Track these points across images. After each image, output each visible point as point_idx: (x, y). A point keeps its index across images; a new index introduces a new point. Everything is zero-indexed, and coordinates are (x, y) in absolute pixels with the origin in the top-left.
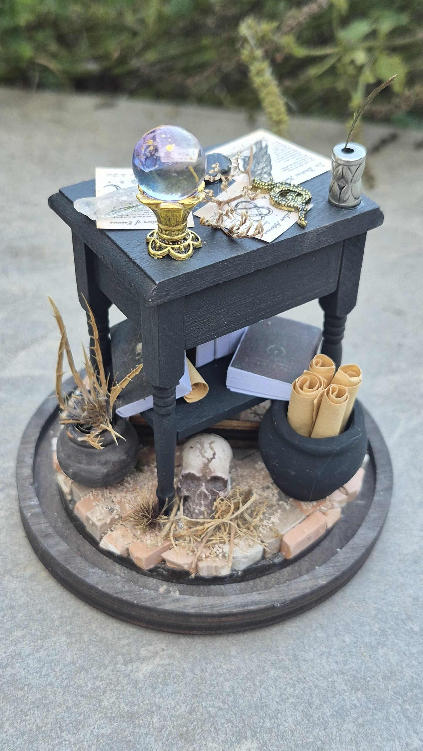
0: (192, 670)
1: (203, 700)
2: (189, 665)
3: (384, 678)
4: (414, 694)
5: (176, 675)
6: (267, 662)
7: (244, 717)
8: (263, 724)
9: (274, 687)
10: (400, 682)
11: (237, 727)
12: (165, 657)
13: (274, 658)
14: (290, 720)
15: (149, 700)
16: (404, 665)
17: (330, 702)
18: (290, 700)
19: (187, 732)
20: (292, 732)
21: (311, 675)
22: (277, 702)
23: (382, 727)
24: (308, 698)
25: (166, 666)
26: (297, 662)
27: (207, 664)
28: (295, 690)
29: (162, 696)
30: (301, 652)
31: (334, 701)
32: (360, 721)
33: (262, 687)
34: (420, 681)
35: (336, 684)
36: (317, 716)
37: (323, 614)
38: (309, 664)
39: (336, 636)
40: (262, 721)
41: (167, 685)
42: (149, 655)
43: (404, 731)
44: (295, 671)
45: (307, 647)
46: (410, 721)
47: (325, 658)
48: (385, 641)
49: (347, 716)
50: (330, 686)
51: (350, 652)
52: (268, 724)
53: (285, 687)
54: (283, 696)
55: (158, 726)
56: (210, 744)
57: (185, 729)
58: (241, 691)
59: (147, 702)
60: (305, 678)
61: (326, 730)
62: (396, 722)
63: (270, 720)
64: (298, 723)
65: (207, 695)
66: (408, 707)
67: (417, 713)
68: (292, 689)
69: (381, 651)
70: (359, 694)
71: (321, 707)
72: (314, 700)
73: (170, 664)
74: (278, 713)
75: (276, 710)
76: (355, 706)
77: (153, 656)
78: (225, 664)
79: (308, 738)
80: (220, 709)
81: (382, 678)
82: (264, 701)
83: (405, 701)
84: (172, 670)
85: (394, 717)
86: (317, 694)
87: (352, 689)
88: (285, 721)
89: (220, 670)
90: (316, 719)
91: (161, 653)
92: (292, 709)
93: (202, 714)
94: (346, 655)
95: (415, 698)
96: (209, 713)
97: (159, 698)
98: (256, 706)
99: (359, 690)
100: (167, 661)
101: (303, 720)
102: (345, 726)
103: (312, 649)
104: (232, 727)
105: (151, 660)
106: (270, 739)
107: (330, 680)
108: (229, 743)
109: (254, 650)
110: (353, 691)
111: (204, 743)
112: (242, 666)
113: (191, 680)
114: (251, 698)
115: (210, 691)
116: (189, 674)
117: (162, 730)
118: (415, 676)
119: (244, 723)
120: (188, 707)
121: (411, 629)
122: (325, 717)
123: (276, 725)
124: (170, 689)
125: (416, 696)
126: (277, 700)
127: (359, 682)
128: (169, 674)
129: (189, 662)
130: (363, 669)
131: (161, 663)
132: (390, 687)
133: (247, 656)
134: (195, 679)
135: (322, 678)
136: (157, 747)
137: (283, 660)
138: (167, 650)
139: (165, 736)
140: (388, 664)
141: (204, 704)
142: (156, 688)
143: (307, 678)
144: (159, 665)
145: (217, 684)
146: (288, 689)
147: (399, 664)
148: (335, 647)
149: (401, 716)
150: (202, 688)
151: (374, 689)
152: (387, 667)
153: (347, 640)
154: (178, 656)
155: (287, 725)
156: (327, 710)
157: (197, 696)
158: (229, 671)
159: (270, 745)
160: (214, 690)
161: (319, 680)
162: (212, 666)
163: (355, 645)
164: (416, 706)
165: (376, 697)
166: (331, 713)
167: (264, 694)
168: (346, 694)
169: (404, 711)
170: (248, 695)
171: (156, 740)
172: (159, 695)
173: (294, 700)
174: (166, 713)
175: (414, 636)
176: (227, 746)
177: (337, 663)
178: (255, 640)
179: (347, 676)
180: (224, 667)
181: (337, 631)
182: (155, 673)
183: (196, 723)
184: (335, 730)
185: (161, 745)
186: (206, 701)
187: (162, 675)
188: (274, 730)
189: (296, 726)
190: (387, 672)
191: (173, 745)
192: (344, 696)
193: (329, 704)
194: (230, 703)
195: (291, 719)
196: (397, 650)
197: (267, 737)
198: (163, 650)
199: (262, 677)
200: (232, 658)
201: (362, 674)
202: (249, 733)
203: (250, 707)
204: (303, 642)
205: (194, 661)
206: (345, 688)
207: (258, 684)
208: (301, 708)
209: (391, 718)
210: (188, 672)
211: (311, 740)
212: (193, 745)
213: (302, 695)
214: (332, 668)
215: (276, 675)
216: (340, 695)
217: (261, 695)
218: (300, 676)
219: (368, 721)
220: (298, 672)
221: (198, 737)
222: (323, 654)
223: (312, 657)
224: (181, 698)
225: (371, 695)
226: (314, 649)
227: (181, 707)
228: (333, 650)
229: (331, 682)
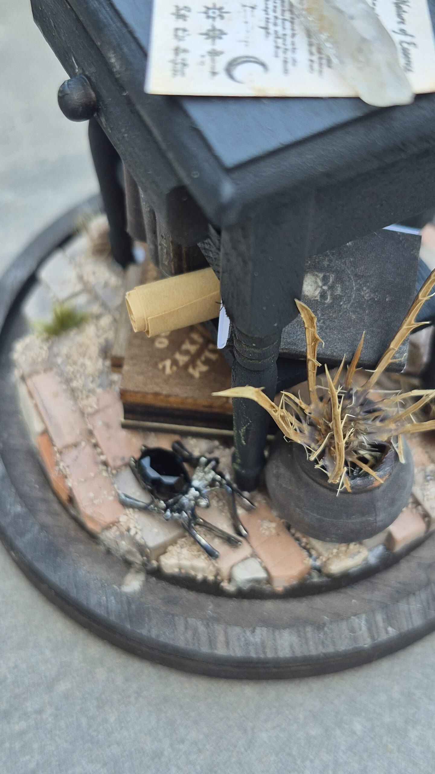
39: (340, 727)
45: (299, 762)
48: (415, 713)
51: (366, 750)
69: (413, 734)
103: (308, 763)
148: (343, 748)
153: (358, 727)
163: (372, 734)
181: (340, 717)
204: (290, 755)
226: (312, 761)
228: (340, 754)
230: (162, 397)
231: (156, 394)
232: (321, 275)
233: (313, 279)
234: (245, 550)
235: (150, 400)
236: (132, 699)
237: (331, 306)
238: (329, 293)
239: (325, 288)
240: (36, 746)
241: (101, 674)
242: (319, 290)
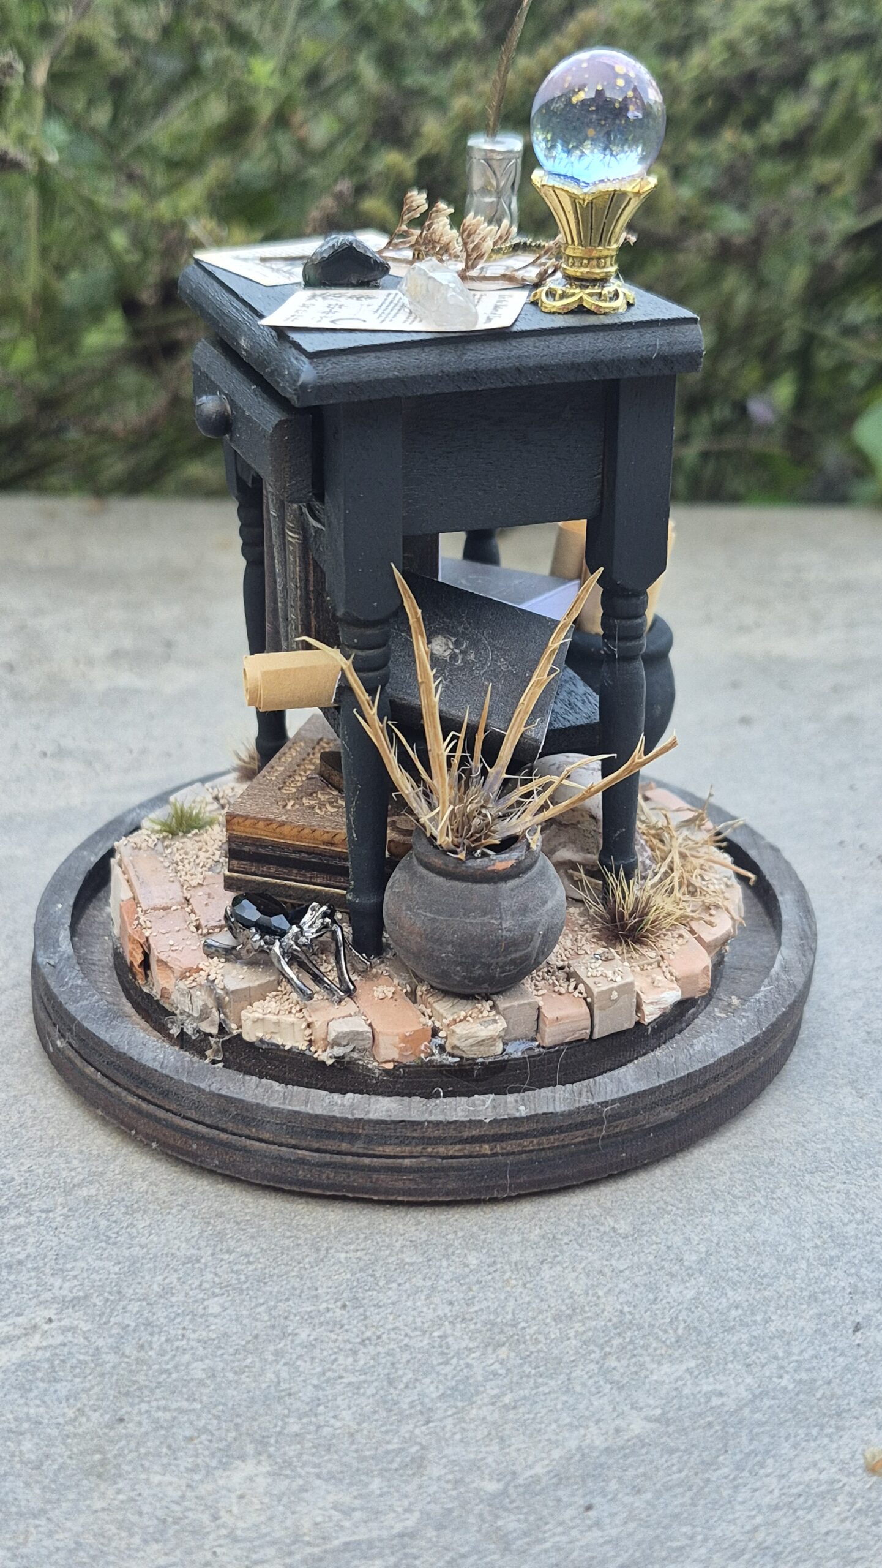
0: (116, 1350)
1: (143, 1401)
2: (110, 1341)
3: (557, 1319)
4: (628, 1340)
5: (80, 1361)
6: (292, 1317)
7: (239, 1420)
8: (283, 1428)
9: (307, 1359)
10: (594, 1323)
11: (221, 1440)
12: (54, 1333)
13: (309, 1309)
14: (347, 1415)
15: (12, 1412)
16: (600, 1293)
17: (438, 1374)
18: (345, 1380)
19: (103, 1463)
20: (352, 1435)
21: (393, 1329)
22: (315, 1386)
23: (559, 1406)
24: (386, 1371)
25: (56, 1348)
26: (361, 1310)
27: (152, 1334)
28: (355, 1361)
29: (44, 1402)
30: (370, 1293)
31: (448, 1369)
32: (507, 1399)
33: (282, 1363)
34: (637, 1316)
35: (450, 1340)
36: (410, 1400)
37: (419, 1223)
38: (389, 1310)
39: (448, 1259)
40: (280, 1423)
41: (56, 1380)
42: (17, 1332)
43: (609, 1408)
44: (355, 1327)
45: (382, 1283)
46: (620, 1389)
47: (423, 1298)
48: (556, 1256)
49: (478, 1393)
50: (436, 1344)
51: (479, 1282)
52: (296, 1428)
53: (333, 1357)
54: (329, 1374)
55: (33, 1457)
56: (156, 1479)
57: (97, 1457)
58: (230, 1376)
59: (10, 1416)
60: (379, 1337)
61: (431, 1425)
62: (590, 1392)
63: (300, 1419)
64: (363, 1418)
65: (152, 1391)
66: (614, 1364)
67: (636, 1373)
68: (350, 1360)
69: (547, 1272)
70: (503, 1352)
71: (418, 1384)
72: (400, 1373)
73: (65, 1345)
74: (319, 1405)
75: (312, 1401)
76: (495, 1374)
77: (26, 1335)
78: (194, 1331)
79: (388, 1443)
80: (181, 1411)
81: (555, 1320)
82: (283, 1386)
83: (606, 1355)
84: (70, 1353)
85: (584, 1385)
86: (408, 1361)
87: (487, 1346)
88: (335, 1417)
89: (184, 1342)
90: (406, 1406)
91: (46, 1327)
92: (350, 1395)
93: (140, 1424)
94: (470, 1289)
95: (630, 1347)
96: (156, 1421)
97: (38, 1406)
98: (266, 1398)
99: (503, 1345)
100: (60, 1339)
101: (375, 1412)
102: (474, 1412)
103: (394, 1285)
104: (210, 1441)
105: (20, 1342)
106: (301, 1454)
107: (436, 1334)
108: (204, 1472)
109: (261, 1301)
110: (490, 1350)
111: (143, 1476)
112: (235, 1330)
113: (114, 1368)
114: (254, 1385)
115: (159, 1383)
116: (111, 1358)
117: (42, 1465)
118: (626, 1309)
119: (237, 1430)
120: (107, 1417)
121: (614, 1229)
122: (427, 1400)
123: (312, 1428)
124: (63, 1389)
125: (631, 1342)
126: (315, 1382)
127: (502, 1332)
128: (63, 1361)
129: (111, 1336)
130: (509, 1309)
131: (44, 1344)
132: (572, 1334)
133: (245, 1312)
134: (123, 1365)
135: (418, 1333)
136: (29, 1498)
137: (328, 1310)
138: (60, 1320)
139: (51, 1475)
140: (566, 1295)
141: (144, 1407)
142: (31, 1390)
143: (384, 1337)
144: (38, 1349)
145: (175, 1367)
146: (341, 1360)
147: (590, 1292)
148: (445, 1277)
149: (602, 1383)
150: (141, 1378)
151: (537, 1341)
152: (563, 1301)
153: (474, 1262)
154: (85, 1327)
155: (338, 1424)
156: (432, 1388)
157: (127, 1394)
158: (203, 1342)
159: (300, 1464)
160: (169, 1380)
161: (410, 1337)
162: (163, 1339)
163: (492, 1269)
164: (634, 1360)
165: (542, 1355)
166: (441, 1391)
167: (284, 1375)
168: (473, 1355)
169: (605, 1372)
170: (247, 1380)
171: (27, 1485)
172: (38, 1402)
173: (353, 1379)
174: (55, 1432)
175: (622, 1241)
176: (197, 1477)
177: (451, 1303)
178: (265, 1283)
179: (476, 1324)
180: (192, 1336)
181: (450, 1250)
182: (28, 1363)
183: (123, 1443)
184: (449, 1422)
185: (38, 1491)
186: (149, 1402)
187: (46, 1366)
188: (309, 1436)
189: (359, 1424)
190: (564, 1308)
191: (68, 1488)
192: (469, 1360)
193: (434, 1375)
194: (205, 1399)
195: (350, 1412)
196: (584, 1268)
197: (291, 1451)
198: (50, 1320)
199: (281, 1345)
200: (211, 1319)
201: (510, 1316)
202: (250, 1449)
203: (253, 1401)
205: (122, 1333)
206: (471, 1345)
207: (270, 1358)
208: (371, 1391)
209: (578, 1389)
210: (107, 1353)
211: (396, 1446)
212: (115, 1483)
213: (373, 1366)
214: (440, 1313)
215: (312, 1338)
216: (459, 1359)
217: (278, 1376)
218: (368, 1334)
219: (525, 1398)
220: (364, 1329)
221: (129, 1468)
222: (418, 1290)
223: (395, 1298)
224: (92, 1402)
225: (532, 1353)
226: (400, 1285)
227: (88, 1419)
228: (442, 1282)
229: (439, 1337)
230: (274, 826)
231: (269, 822)
232: (454, 639)
233: (444, 640)
234: (349, 1006)
235: (262, 833)
236: (174, 1211)
237: (459, 668)
238: (460, 657)
239: (457, 651)
240: (31, 1240)
241: (140, 1185)
242: (449, 651)
